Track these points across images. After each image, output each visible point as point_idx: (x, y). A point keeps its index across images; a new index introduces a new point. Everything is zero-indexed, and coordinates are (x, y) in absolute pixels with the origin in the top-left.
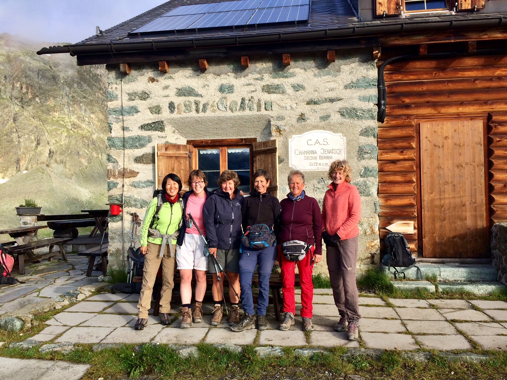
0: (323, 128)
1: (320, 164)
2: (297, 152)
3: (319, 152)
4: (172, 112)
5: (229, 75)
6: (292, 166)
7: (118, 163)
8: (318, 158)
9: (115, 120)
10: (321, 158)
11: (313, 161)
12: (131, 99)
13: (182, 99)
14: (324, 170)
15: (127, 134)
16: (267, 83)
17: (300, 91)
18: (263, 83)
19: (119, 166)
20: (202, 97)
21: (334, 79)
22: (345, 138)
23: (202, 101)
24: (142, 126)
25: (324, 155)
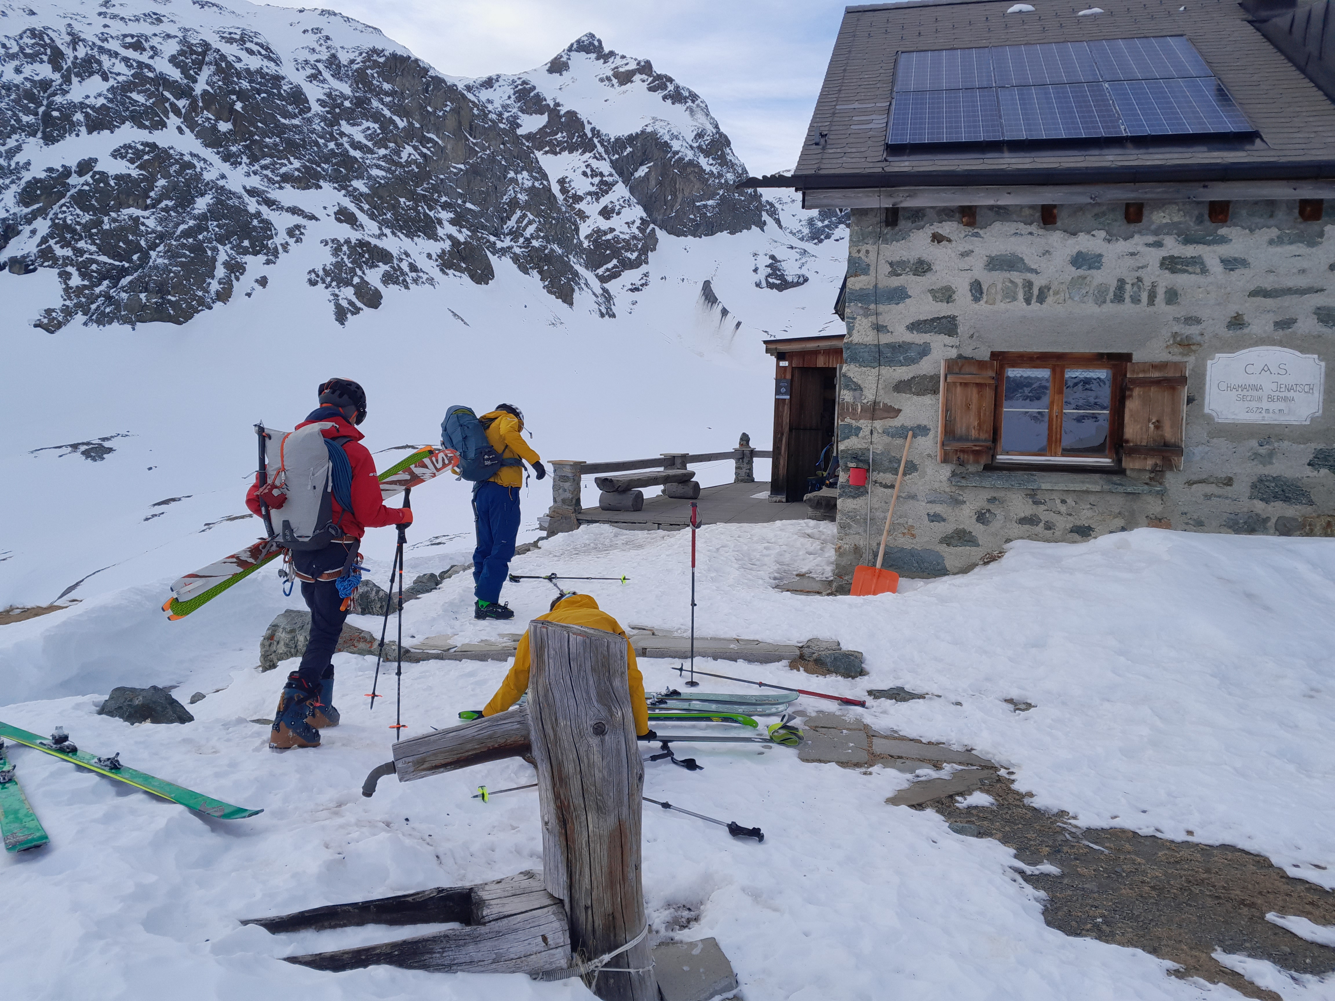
0: (1281, 344)
1: (1267, 411)
2: (1223, 386)
3: (1268, 387)
4: (977, 299)
5: (1093, 235)
6: (1210, 412)
7: (861, 390)
8: (1265, 399)
9: (861, 312)
10: (1271, 399)
11: (1254, 404)
12: (894, 273)
13: (999, 277)
14: (1276, 422)
15: (885, 339)
16: (1171, 253)
17: (1237, 271)
18: (1163, 253)
19: (863, 397)
20: (1037, 273)
21: (1308, 250)
22: (1323, 364)
23: (1038, 282)
24: (912, 324)
25: (1278, 393)
